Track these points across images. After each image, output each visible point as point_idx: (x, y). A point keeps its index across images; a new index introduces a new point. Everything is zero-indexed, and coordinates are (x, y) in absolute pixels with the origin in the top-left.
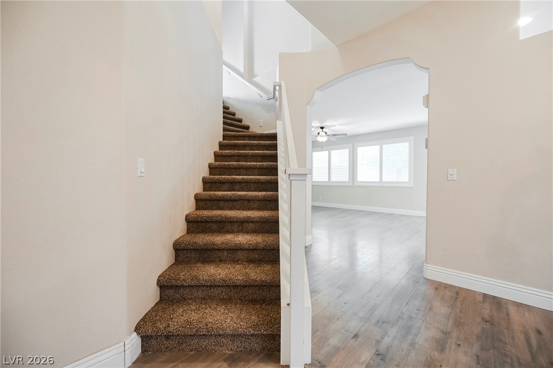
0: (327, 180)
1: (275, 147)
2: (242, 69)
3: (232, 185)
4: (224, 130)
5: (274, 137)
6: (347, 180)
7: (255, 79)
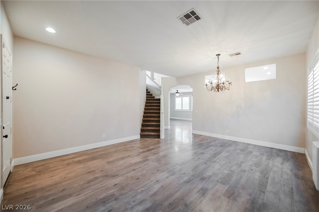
0: (181, 109)
1: (160, 103)
2: (150, 77)
3: (150, 113)
4: (147, 97)
5: (159, 100)
6: (188, 109)
7: (154, 80)
